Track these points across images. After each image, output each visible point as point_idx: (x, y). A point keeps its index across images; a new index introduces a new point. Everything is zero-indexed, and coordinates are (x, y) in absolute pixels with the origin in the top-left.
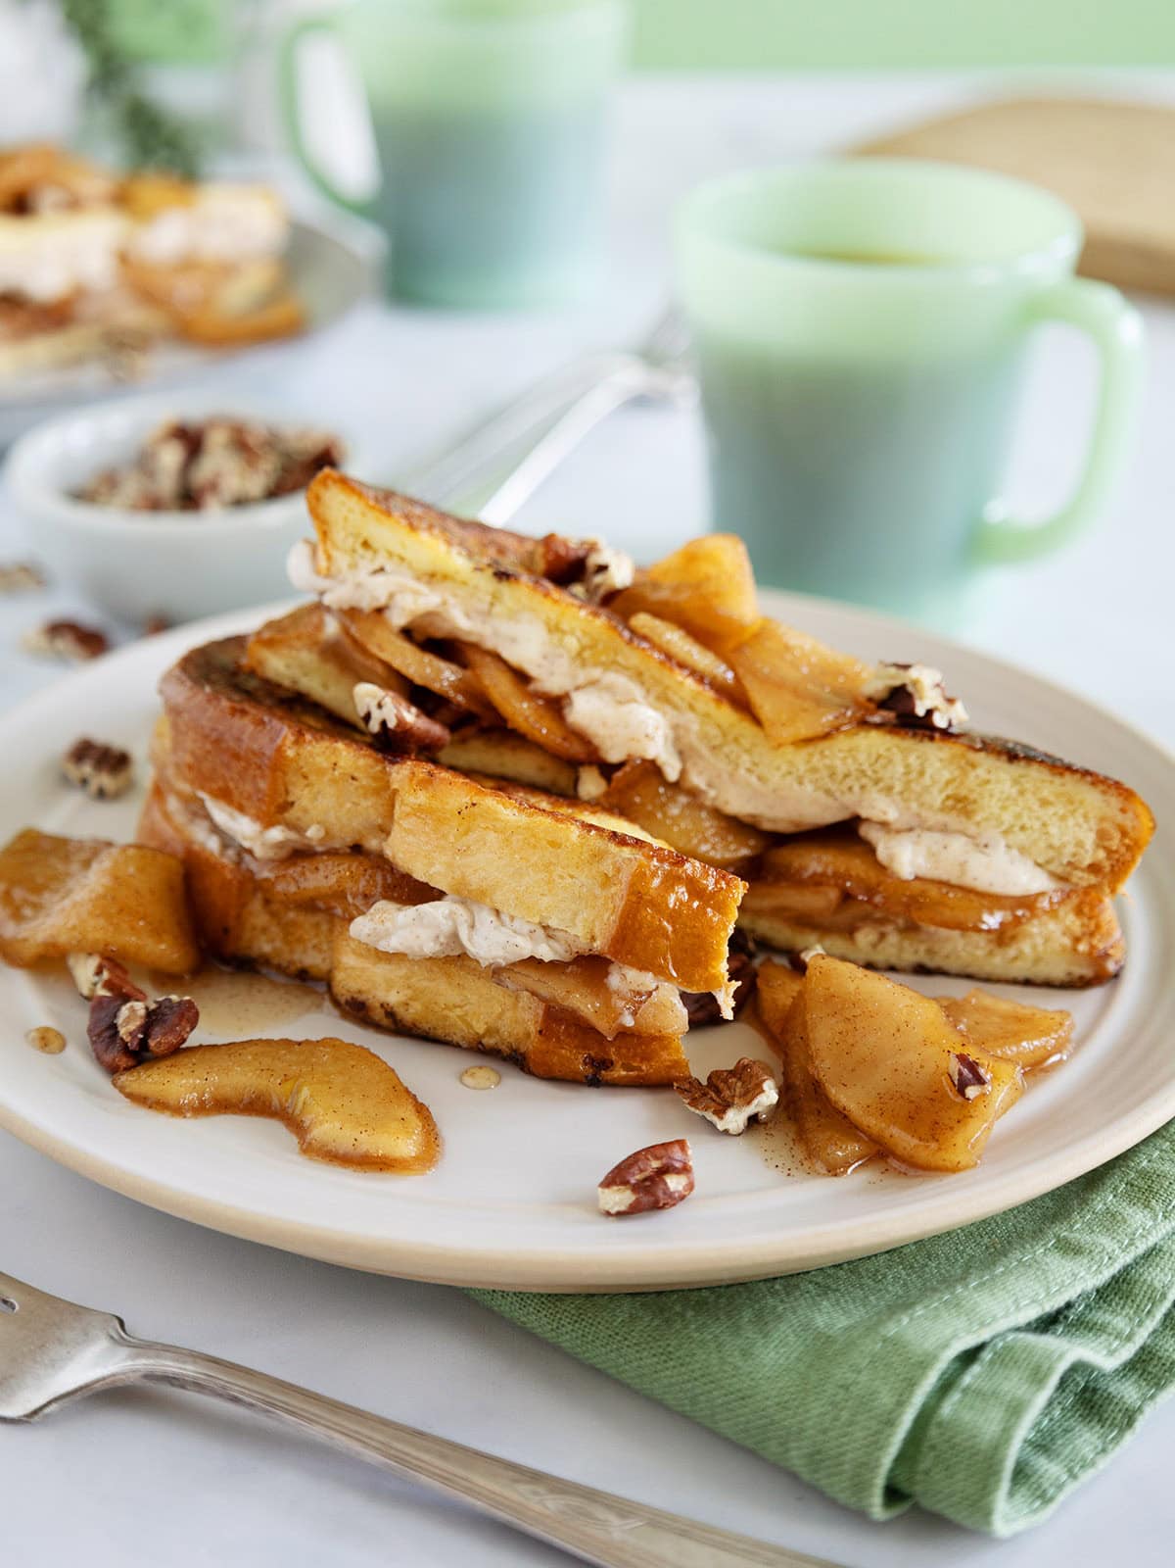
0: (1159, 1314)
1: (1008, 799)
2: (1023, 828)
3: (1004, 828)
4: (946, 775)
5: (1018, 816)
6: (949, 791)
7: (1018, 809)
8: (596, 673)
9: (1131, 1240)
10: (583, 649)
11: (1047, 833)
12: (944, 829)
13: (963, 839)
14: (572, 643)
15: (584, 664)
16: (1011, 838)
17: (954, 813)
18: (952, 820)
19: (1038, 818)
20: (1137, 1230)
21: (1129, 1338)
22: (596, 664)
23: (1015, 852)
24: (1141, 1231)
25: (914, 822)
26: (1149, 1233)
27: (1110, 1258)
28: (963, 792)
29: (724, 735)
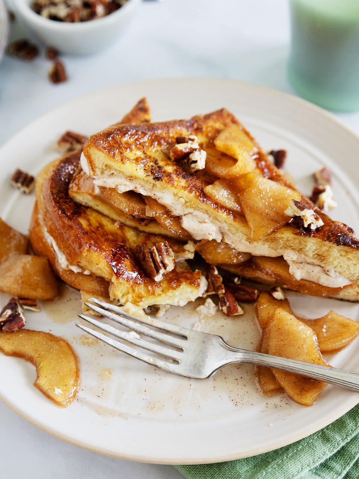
0: (351, 465)
1: (336, 257)
2: (341, 267)
3: (334, 266)
4: (314, 248)
5: (339, 263)
6: (315, 253)
7: (339, 261)
8: (191, 210)
9: (347, 435)
10: (186, 202)
11: (349, 269)
12: (313, 264)
13: (319, 268)
14: (183, 200)
15: (187, 207)
16: (336, 269)
17: (317, 259)
18: (317, 262)
19: (346, 264)
20: (349, 431)
21: (340, 474)
22: (191, 207)
23: (338, 274)
24: (351, 431)
25: (303, 261)
26: (353, 433)
27: (338, 444)
28: (320, 253)
29: (237, 230)
